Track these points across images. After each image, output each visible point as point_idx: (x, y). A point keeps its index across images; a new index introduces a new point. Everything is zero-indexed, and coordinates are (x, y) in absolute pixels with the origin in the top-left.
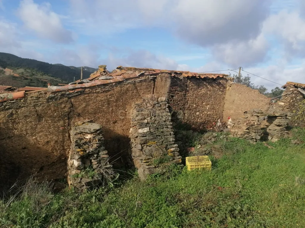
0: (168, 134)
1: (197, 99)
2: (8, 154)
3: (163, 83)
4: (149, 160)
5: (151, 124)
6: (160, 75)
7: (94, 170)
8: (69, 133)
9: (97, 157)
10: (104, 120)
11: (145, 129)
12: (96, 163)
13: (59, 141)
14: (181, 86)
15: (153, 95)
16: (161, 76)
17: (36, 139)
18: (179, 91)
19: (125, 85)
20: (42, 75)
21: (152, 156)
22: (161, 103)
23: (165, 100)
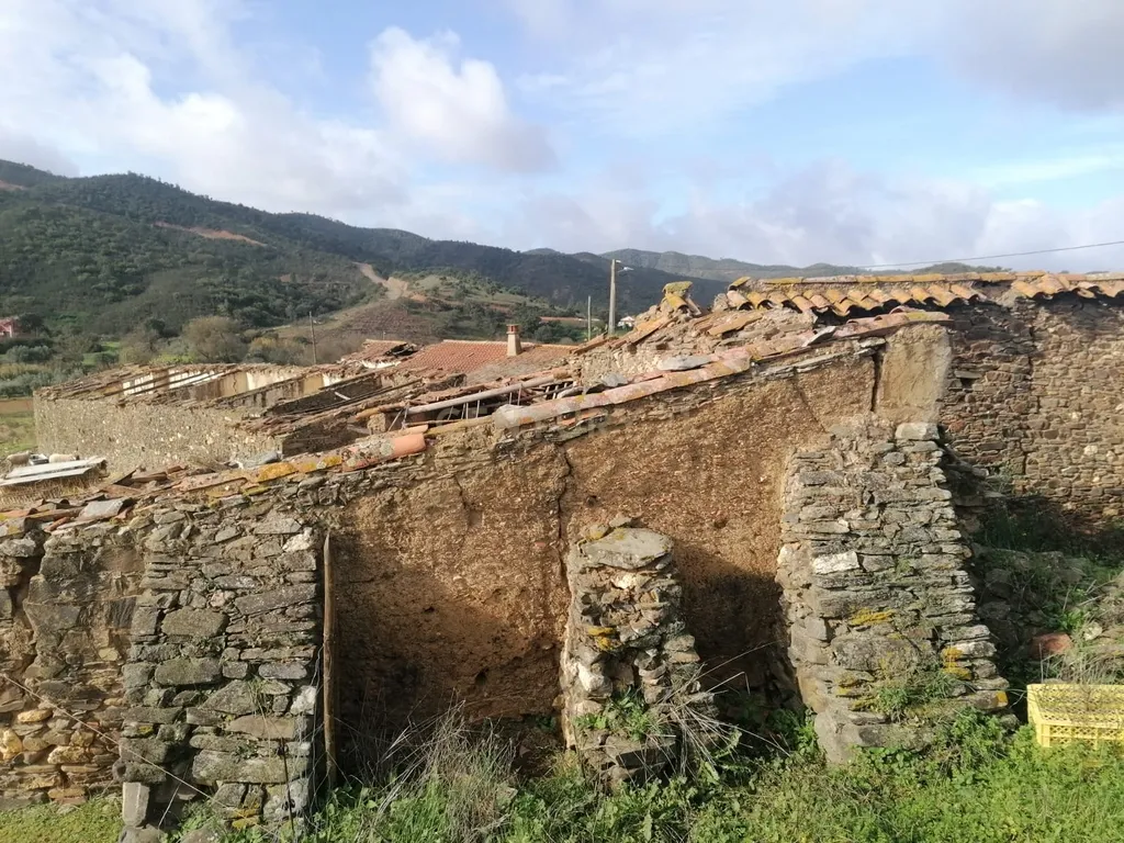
0: (945, 580)
1: (1085, 390)
2: (384, 627)
3: (916, 367)
4: (861, 690)
5: (867, 536)
6: (900, 332)
7: (646, 708)
8: (562, 561)
9: (658, 660)
10: (680, 519)
11: (841, 556)
12: (655, 682)
13: (531, 589)
14: (1004, 338)
15: (874, 417)
16: (908, 336)
17: (463, 581)
18: (995, 358)
19: (753, 384)
20: (492, 292)
21: (871, 672)
22: (907, 450)
23: (928, 434)
